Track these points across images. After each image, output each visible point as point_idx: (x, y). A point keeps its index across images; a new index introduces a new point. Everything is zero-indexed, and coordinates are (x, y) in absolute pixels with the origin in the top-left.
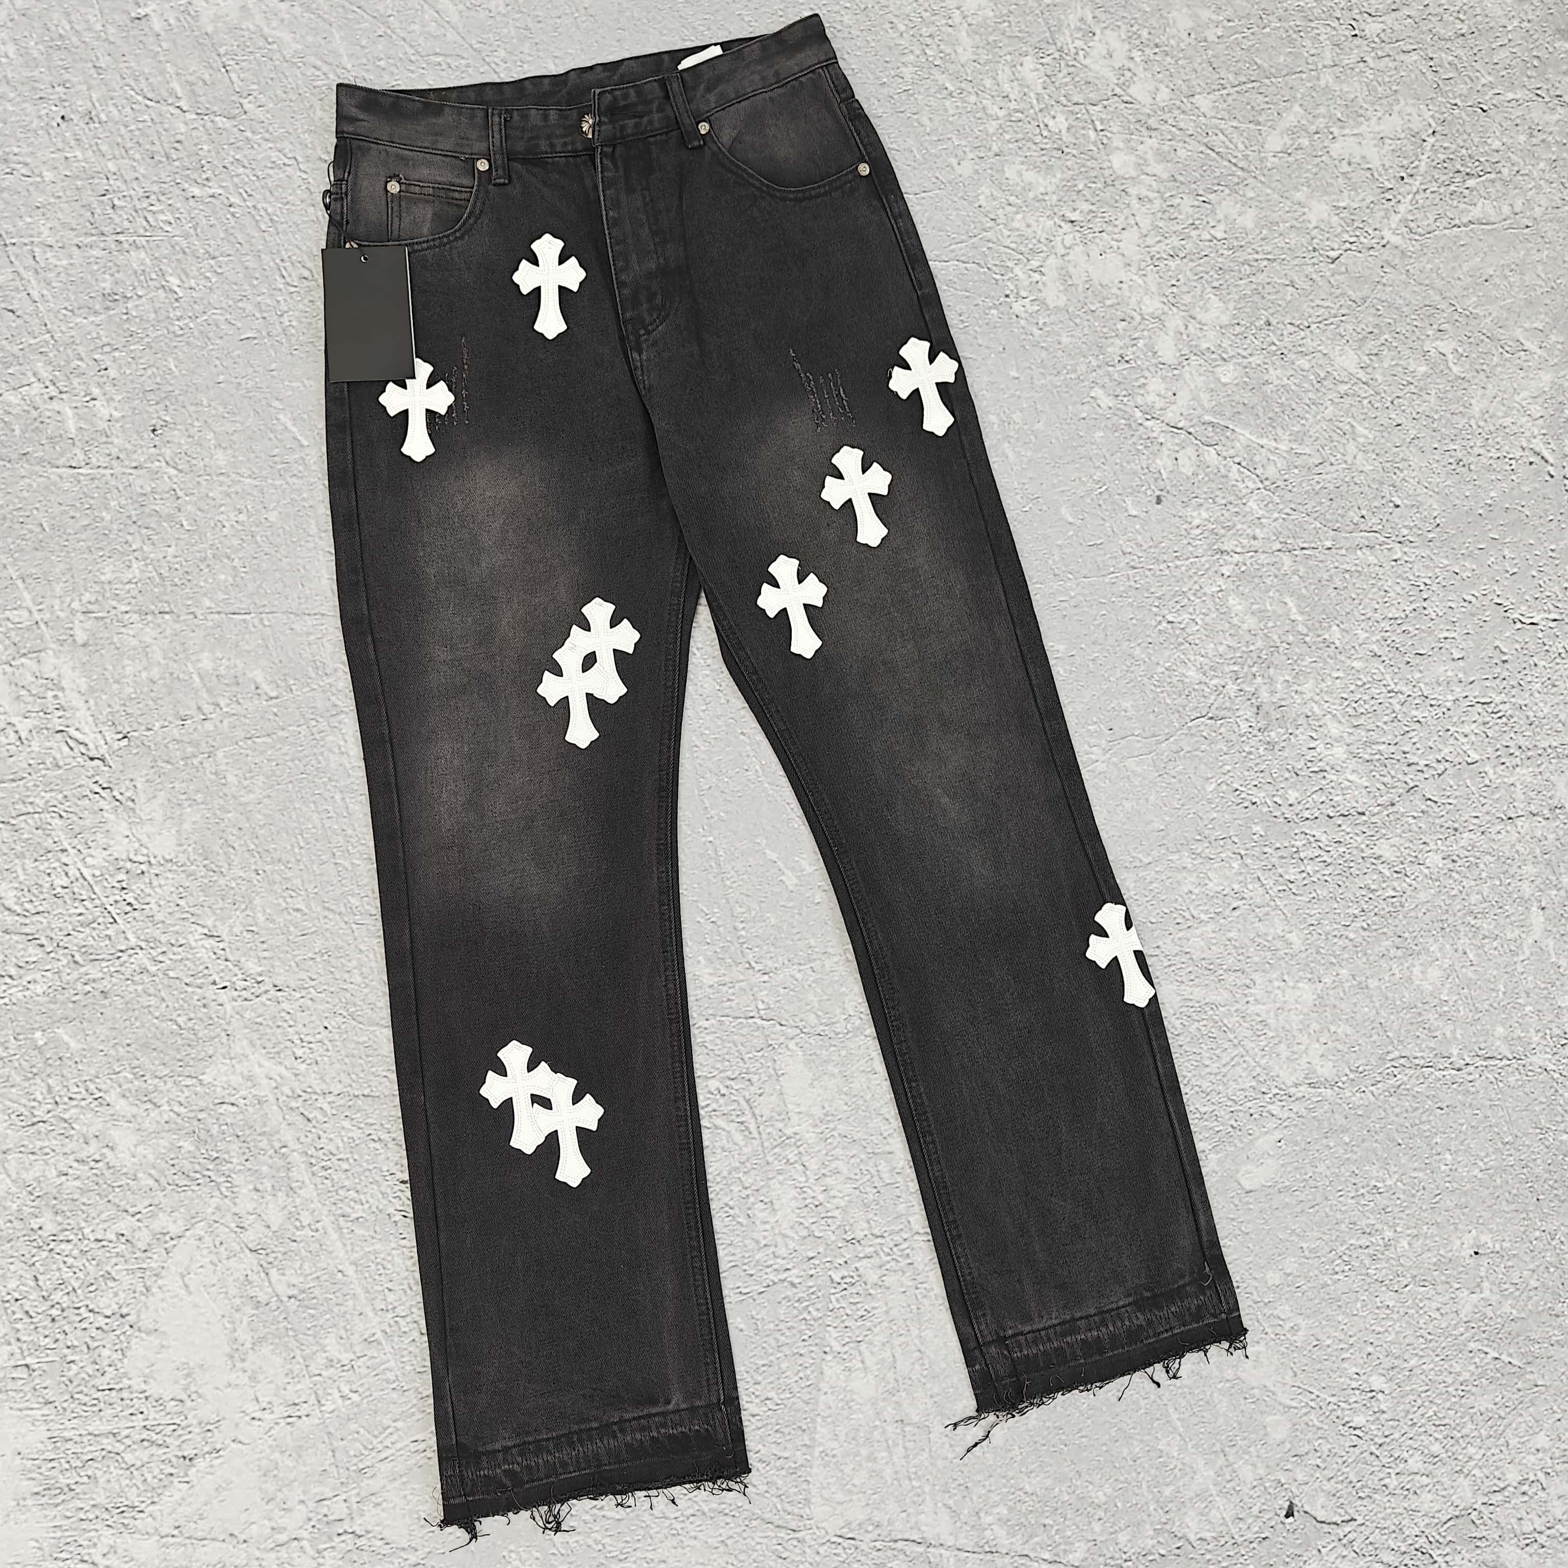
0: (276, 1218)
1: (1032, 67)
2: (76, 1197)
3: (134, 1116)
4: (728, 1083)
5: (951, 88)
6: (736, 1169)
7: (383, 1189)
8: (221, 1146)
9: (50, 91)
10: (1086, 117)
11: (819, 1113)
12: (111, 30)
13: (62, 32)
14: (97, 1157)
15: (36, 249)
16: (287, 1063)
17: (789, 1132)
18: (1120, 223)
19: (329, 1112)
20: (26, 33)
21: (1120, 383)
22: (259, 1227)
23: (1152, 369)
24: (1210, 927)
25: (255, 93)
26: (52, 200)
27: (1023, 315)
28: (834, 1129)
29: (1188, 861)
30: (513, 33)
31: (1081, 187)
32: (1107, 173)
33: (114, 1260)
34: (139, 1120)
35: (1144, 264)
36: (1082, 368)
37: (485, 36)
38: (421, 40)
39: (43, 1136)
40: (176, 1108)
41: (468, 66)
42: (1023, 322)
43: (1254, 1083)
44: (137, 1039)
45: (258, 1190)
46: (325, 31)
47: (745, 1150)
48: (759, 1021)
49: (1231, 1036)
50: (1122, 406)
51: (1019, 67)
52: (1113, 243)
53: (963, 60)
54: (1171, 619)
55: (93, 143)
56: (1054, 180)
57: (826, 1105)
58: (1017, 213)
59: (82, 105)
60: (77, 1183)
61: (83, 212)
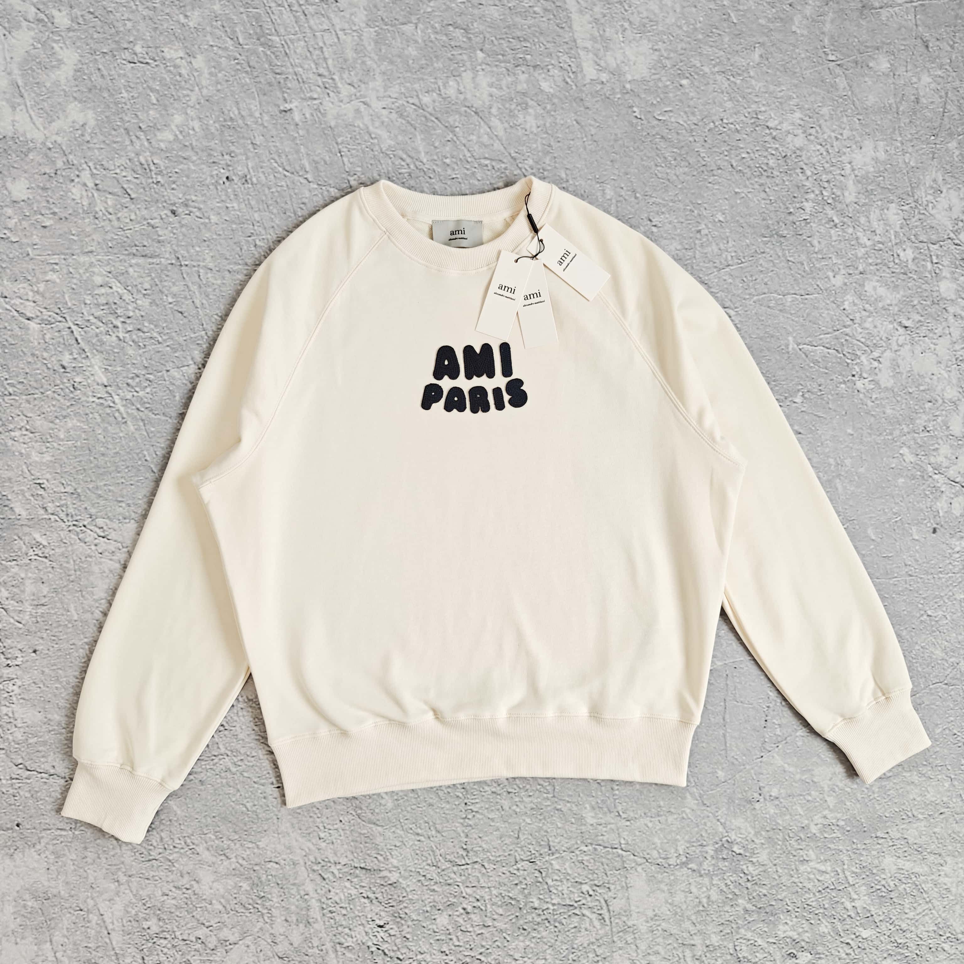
0: (296, 939)
1: (895, 211)
2: (173, 910)
3: (214, 863)
4: (595, 888)
5: (837, 221)
6: (592, 943)
7: (366, 929)
8: (267, 889)
9: (220, 157)
10: (927, 252)
11: (650, 914)
12: (266, 117)
13: (232, 116)
14: (188, 887)
15: (201, 271)
16: (314, 841)
17: (630, 923)
18: (939, 331)
19: (337, 875)
20: (208, 114)
21: (921, 446)
22: (286, 943)
23: (944, 438)
24: (923, 823)
25: (359, 174)
26: (215, 237)
27: (862, 391)
28: (659, 925)
29: (915, 778)
30: (540, 148)
31: (915, 302)
32: (935, 294)
33: (193, 953)
34: (216, 866)
35: (950, 363)
36: (896, 433)
37: (521, 148)
38: (476, 147)
39: (155, 869)
40: (241, 861)
41: (506, 169)
42: (861, 396)
43: (935, 928)
44: (220, 814)
45: (286, 920)
46: (411, 133)
47: (600, 932)
48: (620, 852)
49: (925, 896)
50: (919, 463)
51: (885, 211)
52: (932, 346)
53: (848, 201)
54: (929, 613)
55: (246, 198)
56: (898, 296)
57: (656, 909)
58: (869, 317)
59: (241, 170)
60: (174, 902)
61: (235, 247)
